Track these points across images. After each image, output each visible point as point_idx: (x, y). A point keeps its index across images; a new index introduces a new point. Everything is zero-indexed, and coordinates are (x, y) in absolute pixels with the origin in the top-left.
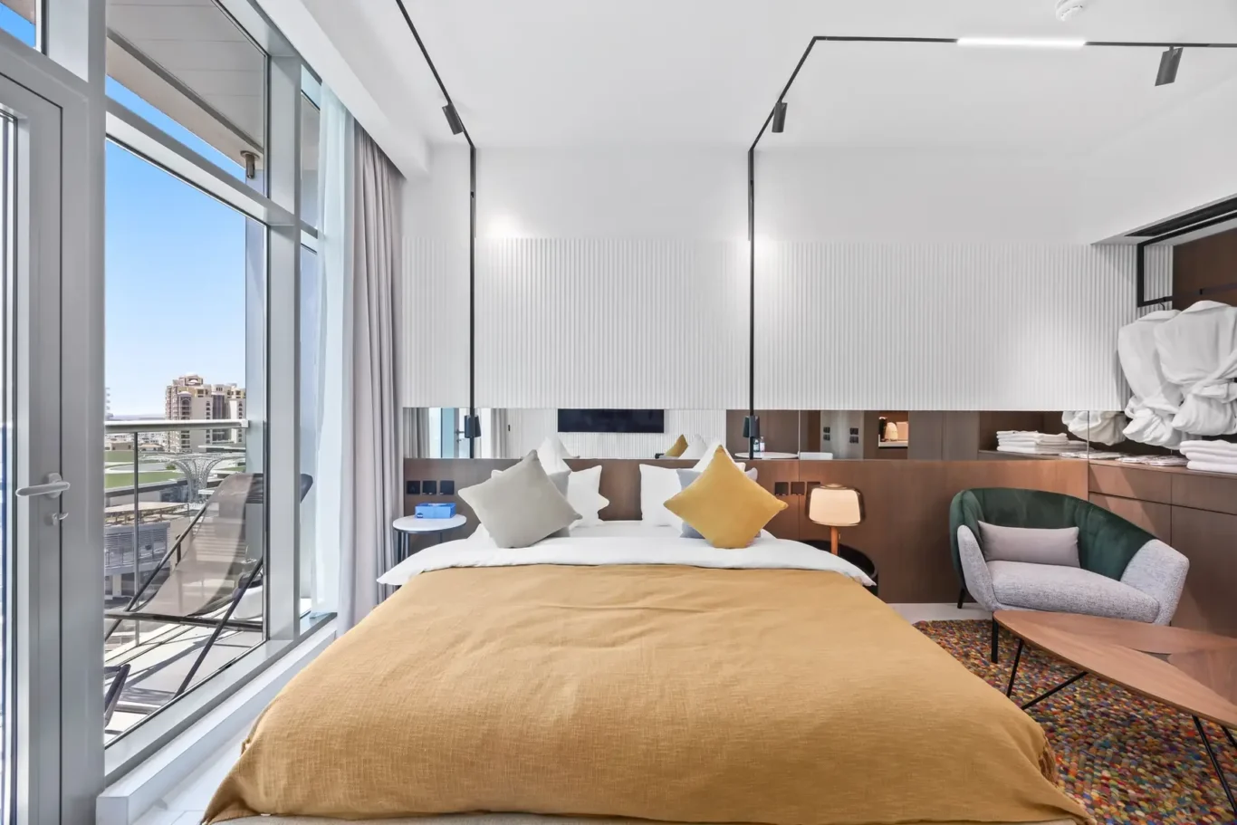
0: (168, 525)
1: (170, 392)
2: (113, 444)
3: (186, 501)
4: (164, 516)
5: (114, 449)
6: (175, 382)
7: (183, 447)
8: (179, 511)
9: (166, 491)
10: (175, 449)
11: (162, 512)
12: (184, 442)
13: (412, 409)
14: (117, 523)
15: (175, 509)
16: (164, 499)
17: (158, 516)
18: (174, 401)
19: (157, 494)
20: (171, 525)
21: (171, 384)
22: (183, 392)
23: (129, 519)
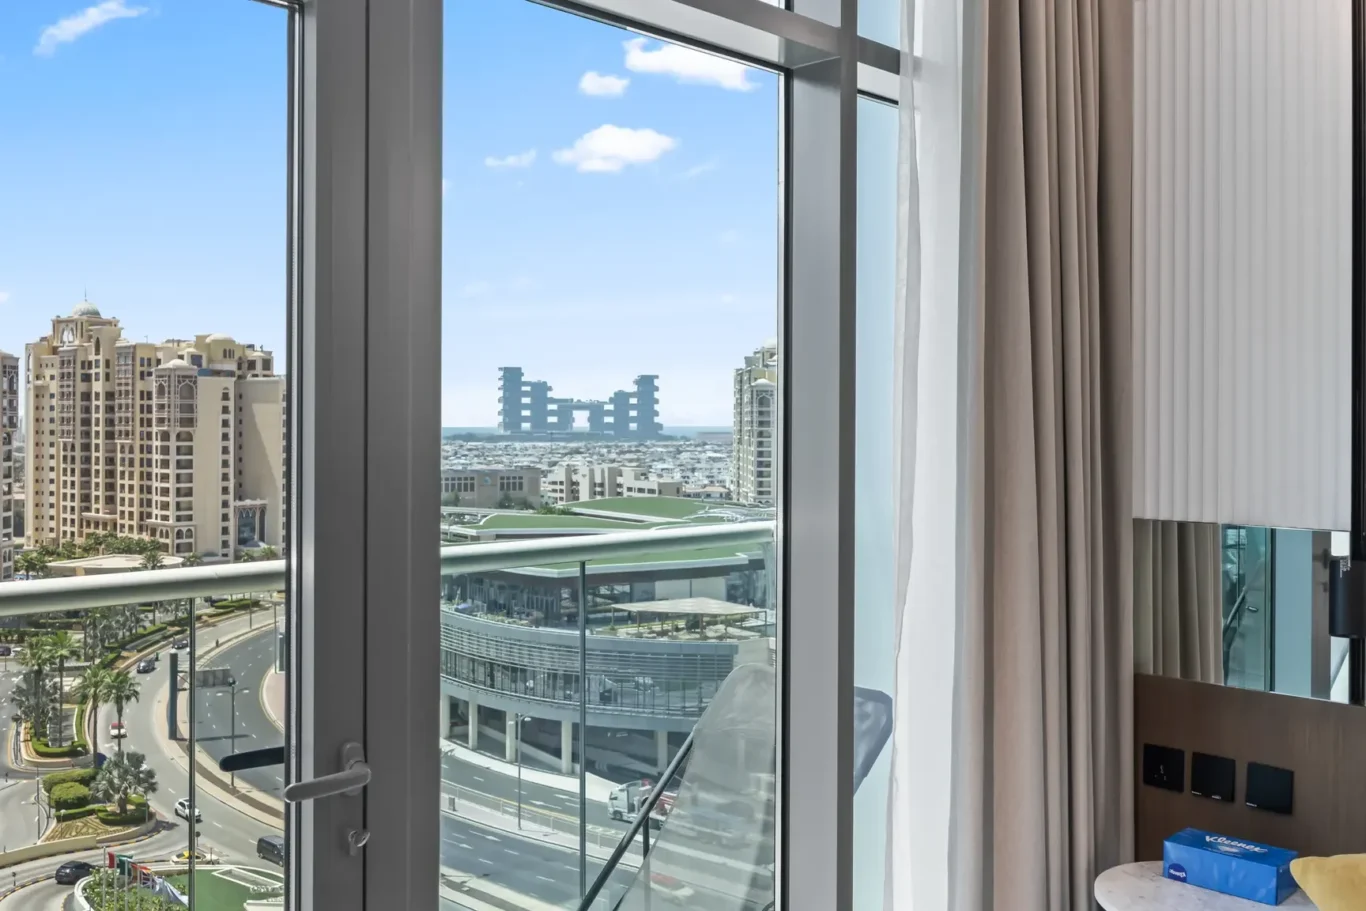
0: (734, 649)
1: (741, 381)
2: (660, 484)
3: (762, 604)
4: (731, 630)
5: (660, 492)
6: (748, 360)
7: (760, 493)
8: (752, 622)
9: (735, 578)
10: (746, 497)
11: (729, 621)
12: (761, 484)
13: (1166, 524)
14: (663, 633)
15: (744, 618)
16: (731, 597)
17: (721, 627)
18: (746, 398)
19: (720, 583)
20: (740, 649)
21: (743, 365)
22: (761, 381)
23: (678, 629)
